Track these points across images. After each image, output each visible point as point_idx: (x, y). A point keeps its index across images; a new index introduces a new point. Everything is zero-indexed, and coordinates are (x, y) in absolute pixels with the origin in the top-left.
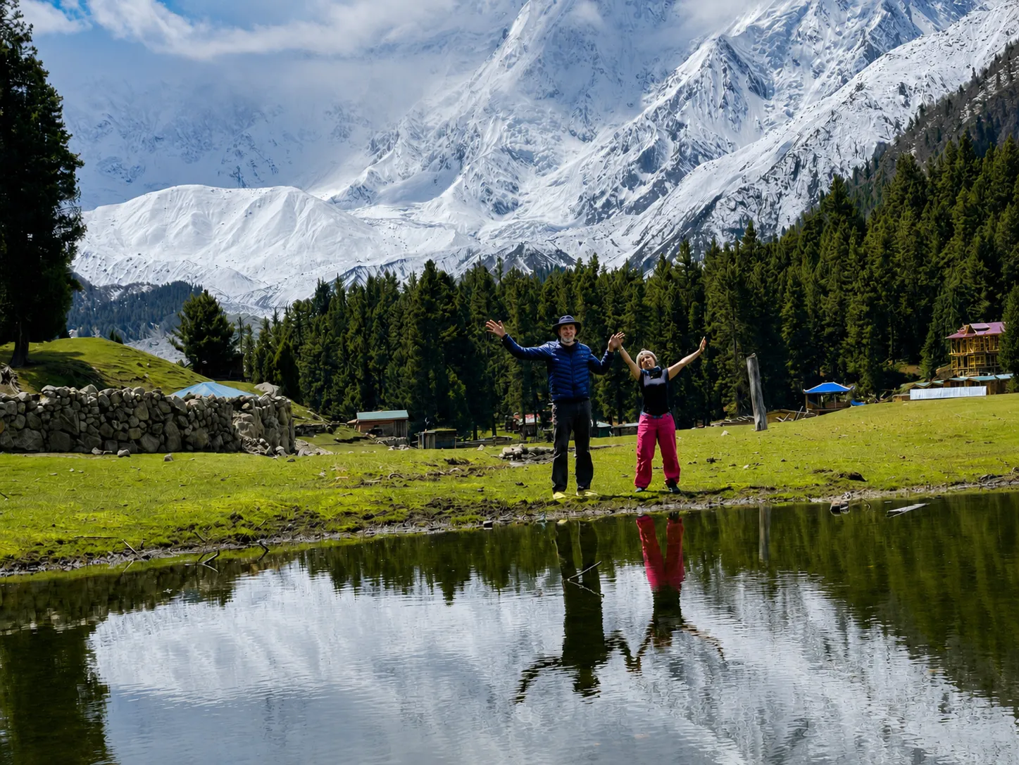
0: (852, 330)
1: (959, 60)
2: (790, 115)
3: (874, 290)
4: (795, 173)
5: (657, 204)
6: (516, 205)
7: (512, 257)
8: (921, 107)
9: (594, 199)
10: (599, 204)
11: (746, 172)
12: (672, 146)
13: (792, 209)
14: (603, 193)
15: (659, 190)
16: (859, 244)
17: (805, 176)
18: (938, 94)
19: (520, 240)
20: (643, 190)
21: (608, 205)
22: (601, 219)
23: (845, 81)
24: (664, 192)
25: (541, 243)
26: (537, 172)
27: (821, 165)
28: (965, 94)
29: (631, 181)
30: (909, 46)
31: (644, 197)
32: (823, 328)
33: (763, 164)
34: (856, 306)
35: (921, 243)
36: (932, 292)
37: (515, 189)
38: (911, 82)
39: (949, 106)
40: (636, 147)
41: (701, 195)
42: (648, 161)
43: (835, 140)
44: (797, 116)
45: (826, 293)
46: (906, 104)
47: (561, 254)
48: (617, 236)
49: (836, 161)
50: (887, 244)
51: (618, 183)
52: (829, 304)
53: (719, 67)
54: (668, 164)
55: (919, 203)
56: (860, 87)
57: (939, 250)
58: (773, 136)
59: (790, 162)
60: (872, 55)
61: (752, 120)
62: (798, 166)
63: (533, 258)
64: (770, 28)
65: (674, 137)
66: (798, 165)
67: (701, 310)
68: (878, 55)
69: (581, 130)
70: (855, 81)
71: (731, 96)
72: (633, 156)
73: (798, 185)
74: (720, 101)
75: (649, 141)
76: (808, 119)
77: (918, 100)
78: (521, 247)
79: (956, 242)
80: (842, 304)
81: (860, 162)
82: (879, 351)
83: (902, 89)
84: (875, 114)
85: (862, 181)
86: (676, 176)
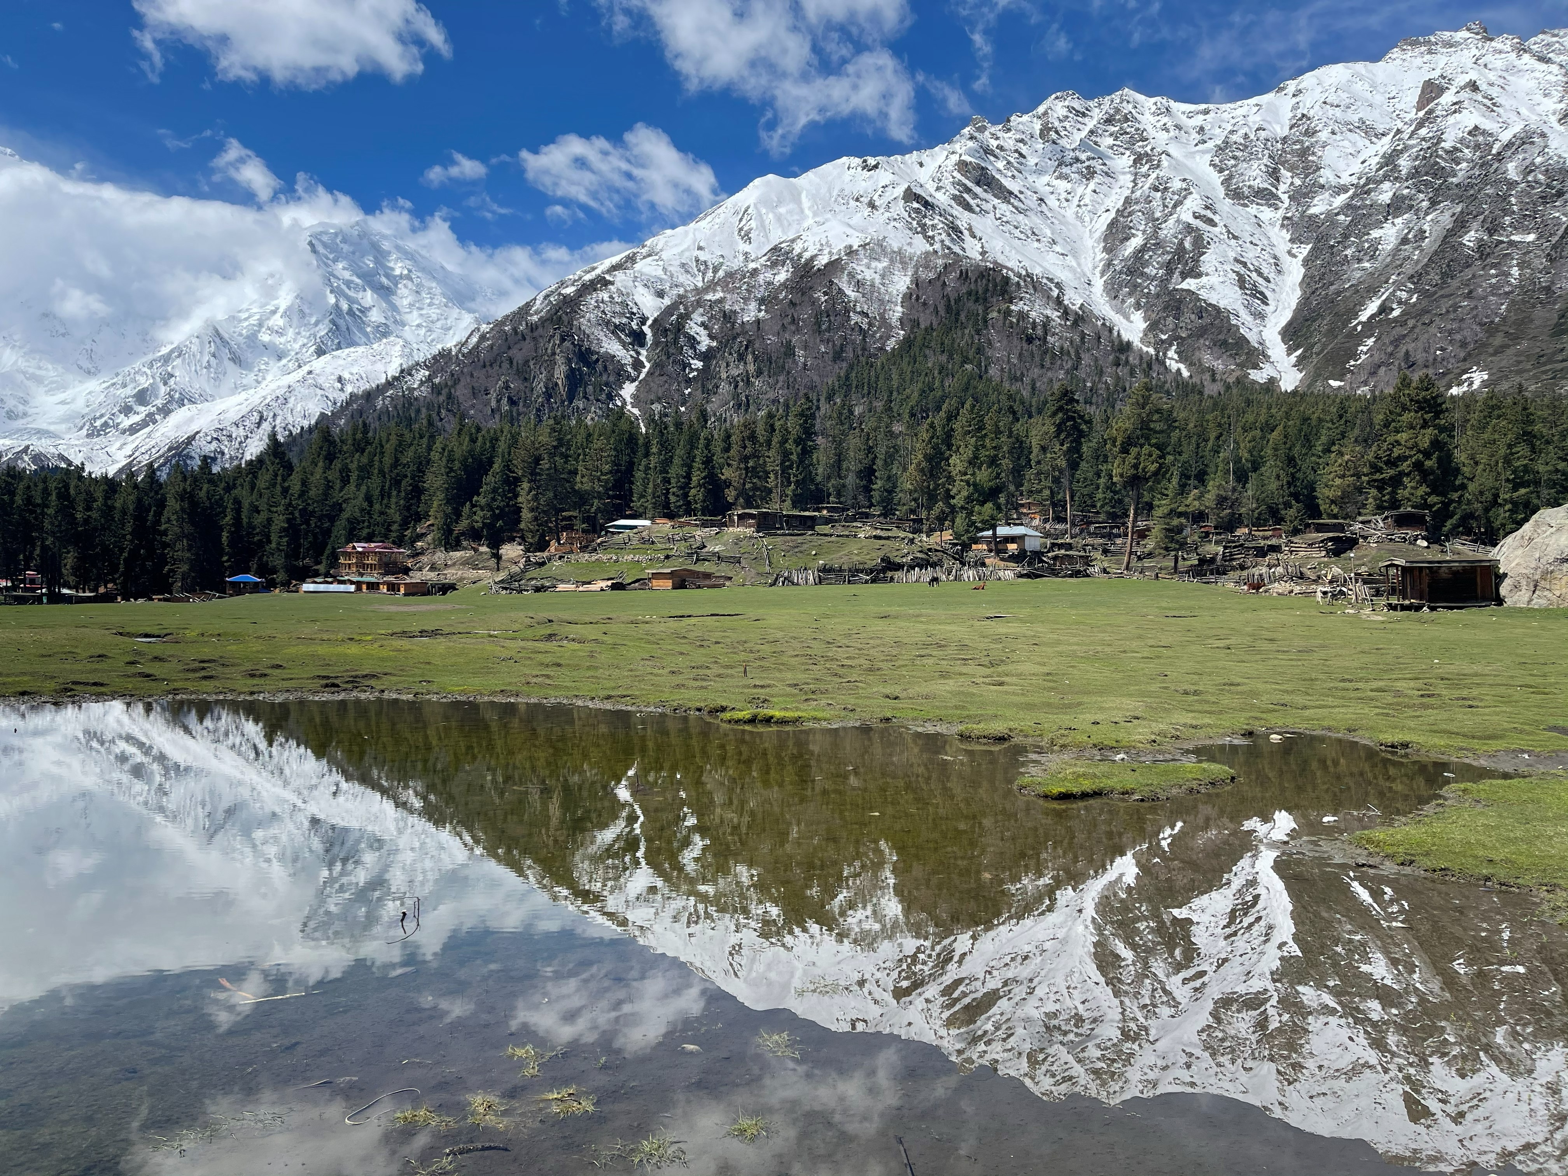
0: (274, 538)
1: (380, 367)
2: (259, 382)
3: (292, 513)
4: (259, 424)
5: (146, 430)
6: (25, 414)
7: (18, 455)
8: (351, 395)
9: (95, 419)
10: (98, 423)
11: (222, 417)
12: (163, 390)
13: (255, 448)
14: (102, 416)
15: (150, 419)
16: (284, 480)
17: (266, 426)
18: (364, 386)
19: (27, 443)
20: (134, 419)
21: (105, 425)
22: (99, 435)
23: (300, 367)
24: (155, 422)
25: (43, 446)
26: (47, 392)
27: (278, 422)
28: (380, 390)
29: (127, 410)
30: (347, 351)
31: (137, 424)
32: (254, 535)
33: (234, 415)
34: (280, 522)
35: (329, 486)
36: (332, 519)
37: (25, 402)
38: (346, 375)
39: (369, 396)
40: (132, 385)
41: (185, 429)
42: (142, 397)
43: (290, 405)
44: (263, 385)
45: (258, 512)
46: (342, 390)
47: (62, 457)
48: (112, 449)
49: (290, 419)
50: (304, 483)
51: (115, 410)
52: (259, 520)
53: (206, 339)
54: (159, 402)
55: (330, 458)
56: (310, 372)
57: (341, 490)
58: (244, 395)
59: (256, 417)
60: (320, 352)
61: (229, 381)
62: (262, 419)
63: (37, 458)
64: (246, 319)
65: (165, 384)
66: (261, 417)
67: (159, 514)
68: (324, 353)
69: (87, 365)
70: (306, 369)
71: (213, 362)
72: (130, 391)
73: (261, 431)
74: (205, 364)
75: (144, 382)
76: (273, 386)
77: (349, 389)
78: (27, 447)
79: (352, 487)
80: (269, 520)
81: (306, 424)
82: (293, 553)
83: (340, 379)
84: (320, 392)
85: (306, 436)
86: (165, 411)
